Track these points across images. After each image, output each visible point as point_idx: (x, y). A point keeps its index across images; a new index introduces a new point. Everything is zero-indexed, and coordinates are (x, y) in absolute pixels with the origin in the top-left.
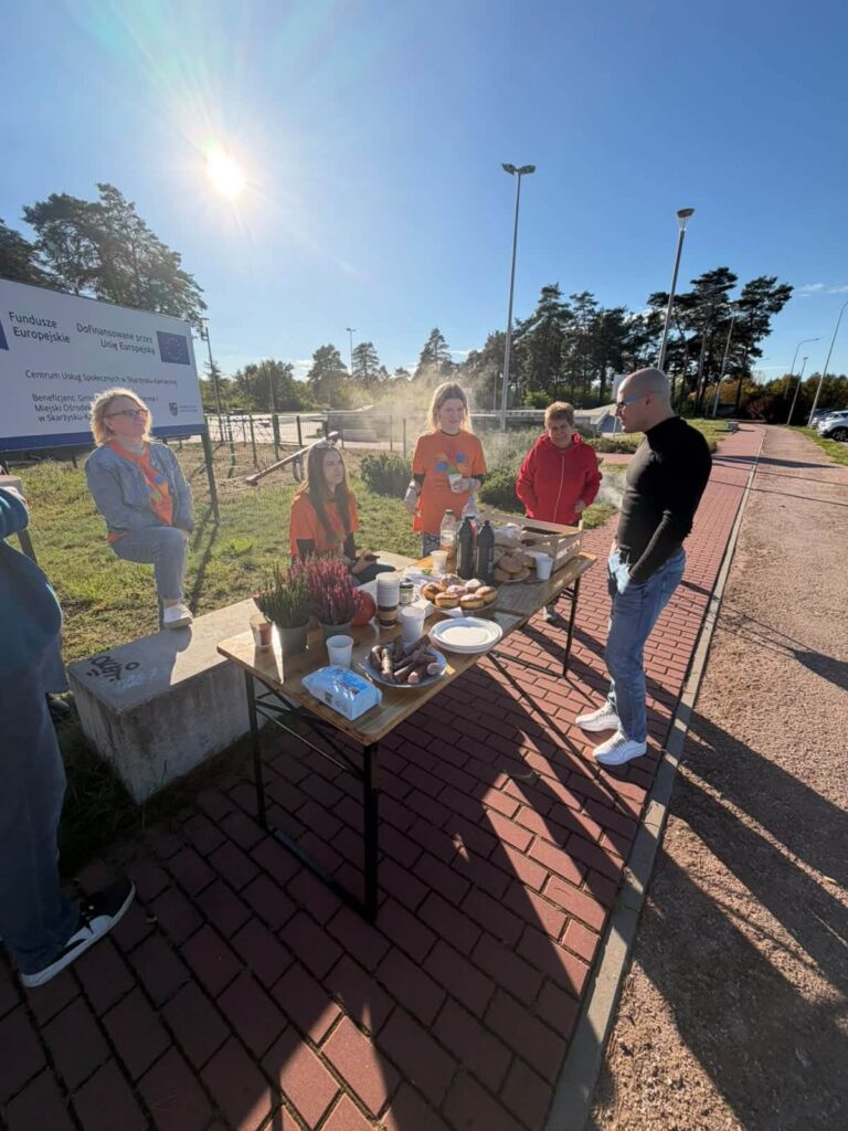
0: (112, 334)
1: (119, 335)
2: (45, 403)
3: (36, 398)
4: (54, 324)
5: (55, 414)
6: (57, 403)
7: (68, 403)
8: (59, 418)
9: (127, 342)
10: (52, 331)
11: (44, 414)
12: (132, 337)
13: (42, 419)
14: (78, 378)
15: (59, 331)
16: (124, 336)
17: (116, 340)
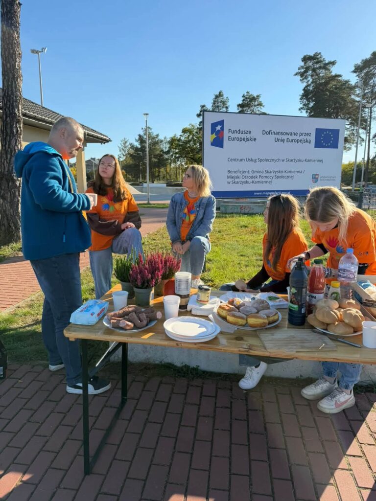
0: (282, 134)
1: (288, 134)
2: (233, 175)
3: (229, 172)
4: (250, 132)
5: (236, 180)
6: (239, 174)
7: (245, 175)
8: (238, 183)
9: (291, 137)
10: (248, 136)
11: (231, 180)
12: (296, 134)
13: (229, 183)
14: (255, 161)
15: (252, 136)
16: (291, 134)
17: (285, 137)
